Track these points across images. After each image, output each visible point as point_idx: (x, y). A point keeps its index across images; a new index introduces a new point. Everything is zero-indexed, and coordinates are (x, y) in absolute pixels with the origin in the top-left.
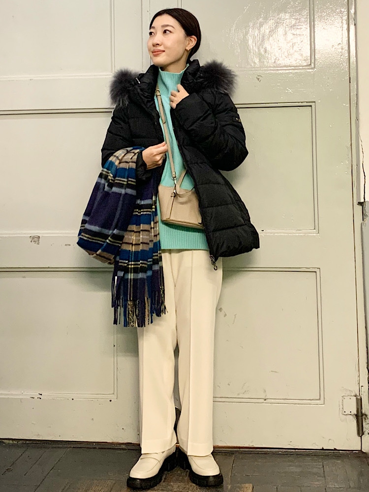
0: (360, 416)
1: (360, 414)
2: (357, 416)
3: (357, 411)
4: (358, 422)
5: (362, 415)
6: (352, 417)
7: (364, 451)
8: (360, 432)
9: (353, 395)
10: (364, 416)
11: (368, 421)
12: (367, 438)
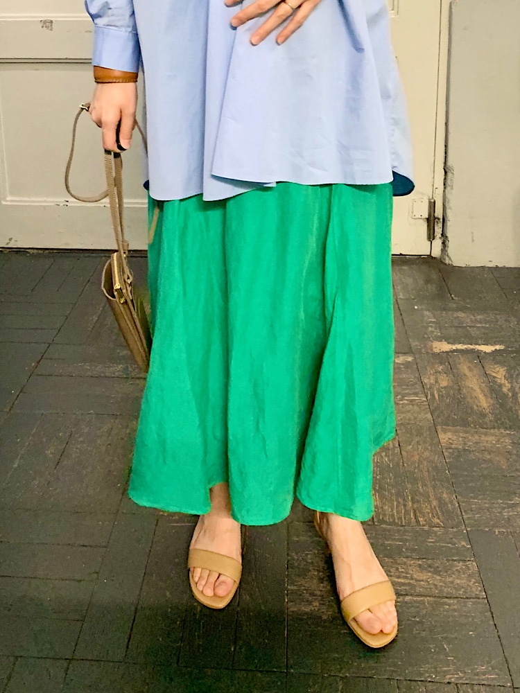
0: (431, 221)
1: (432, 218)
2: (428, 220)
3: (430, 215)
4: (428, 226)
5: (435, 218)
6: (422, 221)
7: (434, 256)
8: (431, 237)
9: (426, 199)
10: (436, 220)
11: (441, 225)
12: (437, 243)
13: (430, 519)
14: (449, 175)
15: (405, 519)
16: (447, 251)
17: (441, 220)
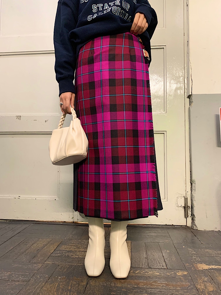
0: (185, 208)
1: (186, 206)
4: (184, 211)
6: (181, 208)
7: (188, 226)
8: (186, 216)
9: (182, 196)
10: (188, 207)
11: (190, 210)
12: (189, 219)
14: (193, 184)
16: (194, 223)
17: (191, 208)
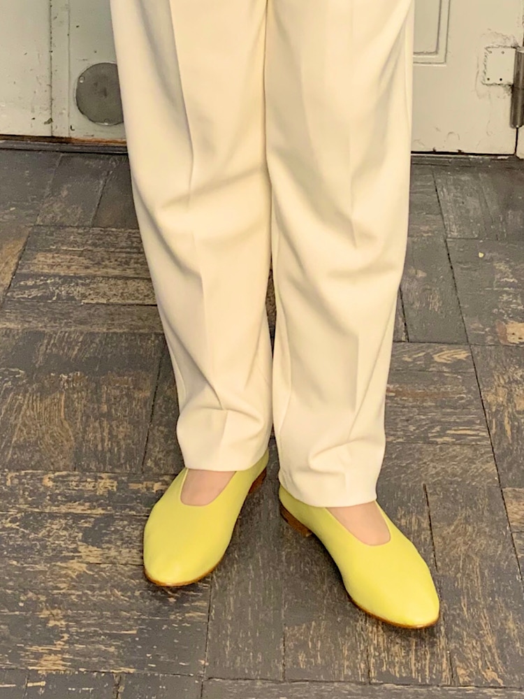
6: (502, 89)
13: (478, 672)
15: (431, 672)
